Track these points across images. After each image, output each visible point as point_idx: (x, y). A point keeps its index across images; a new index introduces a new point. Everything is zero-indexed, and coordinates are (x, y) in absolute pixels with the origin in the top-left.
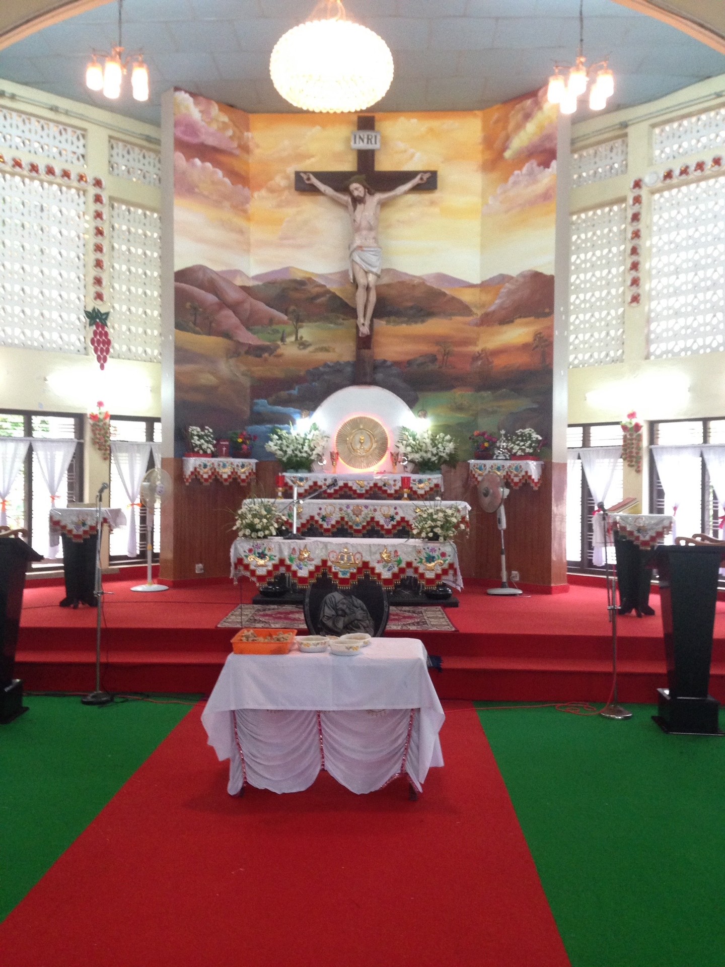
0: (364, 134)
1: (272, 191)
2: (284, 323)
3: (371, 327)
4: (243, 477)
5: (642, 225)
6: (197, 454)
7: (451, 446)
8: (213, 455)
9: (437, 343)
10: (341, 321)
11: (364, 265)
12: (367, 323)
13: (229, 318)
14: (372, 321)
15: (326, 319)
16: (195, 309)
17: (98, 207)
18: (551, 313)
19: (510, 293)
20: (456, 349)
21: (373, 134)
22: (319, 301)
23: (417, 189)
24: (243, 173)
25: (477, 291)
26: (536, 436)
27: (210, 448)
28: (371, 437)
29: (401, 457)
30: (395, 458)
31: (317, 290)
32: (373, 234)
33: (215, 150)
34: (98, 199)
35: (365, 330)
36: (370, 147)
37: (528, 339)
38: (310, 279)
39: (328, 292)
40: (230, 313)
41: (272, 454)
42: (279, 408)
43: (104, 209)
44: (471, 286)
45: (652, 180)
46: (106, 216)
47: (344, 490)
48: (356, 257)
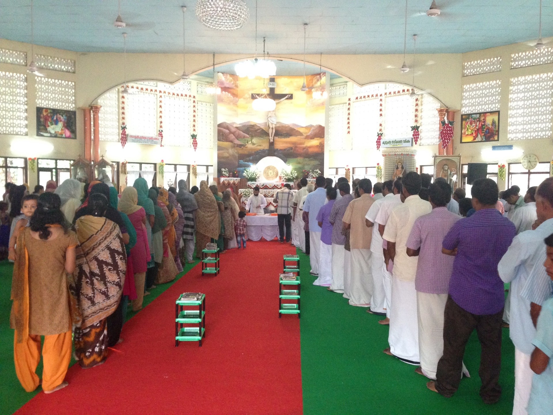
0: (272, 83)
1: (244, 99)
2: (248, 138)
3: (273, 139)
4: (236, 183)
5: (350, 112)
6: (224, 177)
7: (296, 174)
8: (228, 177)
9: (293, 144)
10: (264, 137)
11: (272, 122)
12: (272, 138)
13: (232, 137)
14: (274, 137)
15: (260, 137)
16: (223, 135)
17: (194, 104)
18: (324, 137)
19: (313, 130)
20: (298, 146)
21: (274, 83)
22: (258, 131)
23: (287, 99)
24: (236, 93)
25: (304, 129)
26: (319, 172)
27: (227, 175)
28: (273, 171)
29: (282, 177)
30: (280, 178)
31: (258, 128)
32: (274, 113)
33: (229, 88)
34: (194, 102)
35: (272, 141)
36: (273, 87)
37: (318, 144)
38: (256, 125)
39: (261, 128)
40: (232, 135)
41: (245, 176)
42: (246, 163)
43: (196, 104)
44: (303, 127)
45: (353, 99)
46: (196, 106)
47: (266, 187)
48: (269, 119)
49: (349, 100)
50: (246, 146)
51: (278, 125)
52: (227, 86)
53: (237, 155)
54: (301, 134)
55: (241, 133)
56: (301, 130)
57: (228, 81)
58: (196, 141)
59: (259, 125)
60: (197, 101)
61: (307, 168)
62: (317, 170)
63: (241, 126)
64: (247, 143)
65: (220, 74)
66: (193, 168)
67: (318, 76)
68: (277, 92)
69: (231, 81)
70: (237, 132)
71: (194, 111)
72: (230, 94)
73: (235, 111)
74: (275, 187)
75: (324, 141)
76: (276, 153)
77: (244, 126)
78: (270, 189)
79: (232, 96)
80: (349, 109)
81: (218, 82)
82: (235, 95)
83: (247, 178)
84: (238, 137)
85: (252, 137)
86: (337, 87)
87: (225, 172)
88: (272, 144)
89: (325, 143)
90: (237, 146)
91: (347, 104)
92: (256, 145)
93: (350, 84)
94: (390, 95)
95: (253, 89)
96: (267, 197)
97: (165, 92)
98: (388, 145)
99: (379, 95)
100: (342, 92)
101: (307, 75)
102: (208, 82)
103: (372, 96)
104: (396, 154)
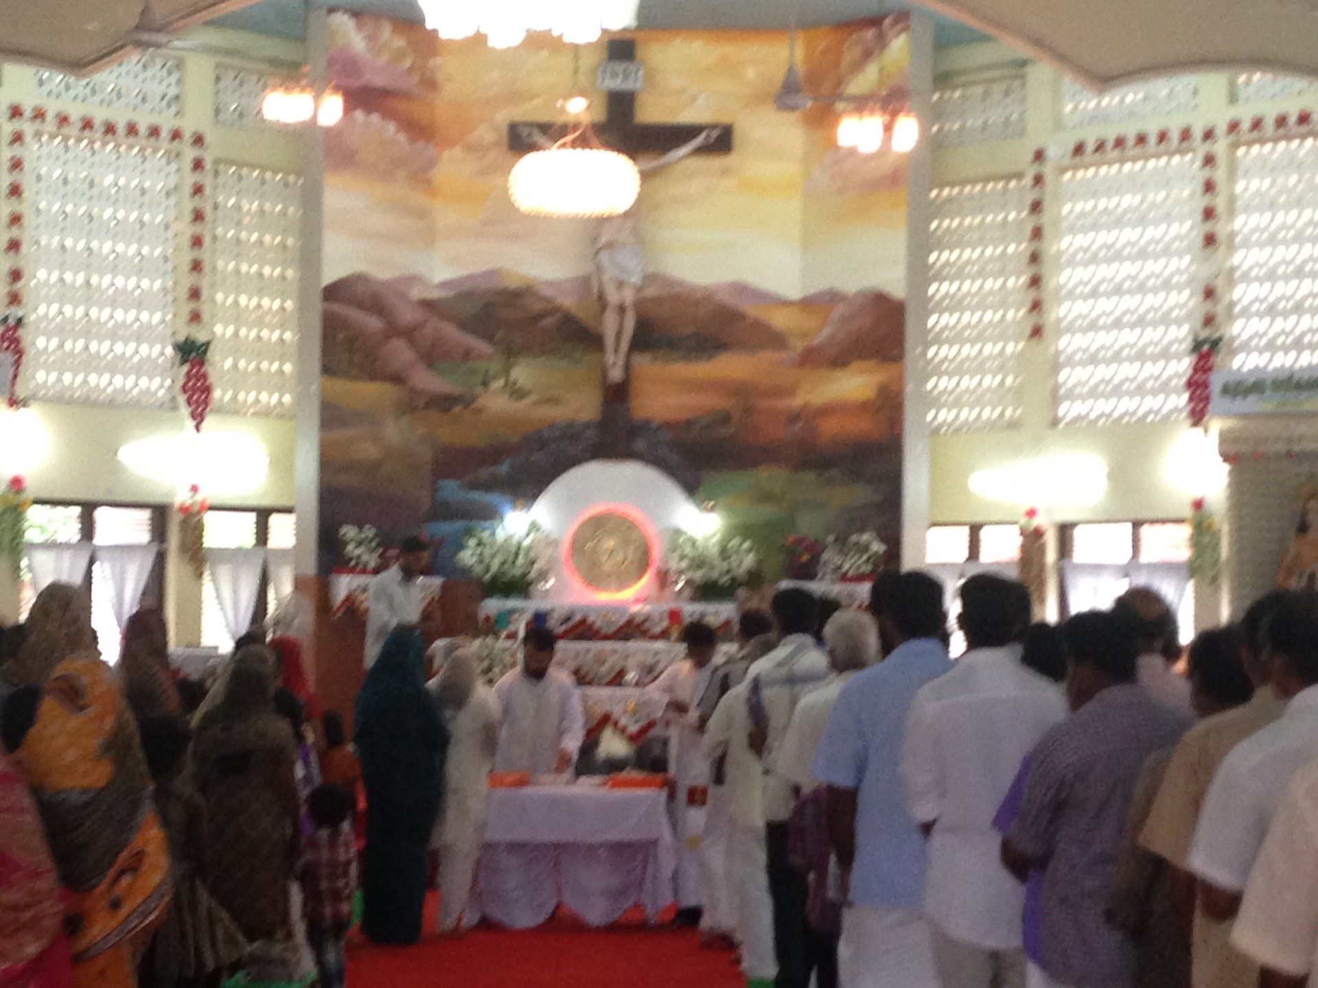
0: (620, 67)
2: (489, 359)
3: (627, 367)
6: (352, 571)
9: (733, 394)
10: (577, 356)
11: (617, 273)
12: (621, 362)
13: (400, 353)
14: (628, 357)
15: (555, 353)
16: (350, 342)
17: (198, 177)
18: (900, 356)
19: (844, 319)
20: (765, 404)
21: (632, 67)
22: (545, 322)
23: (700, 151)
24: (425, 121)
25: (795, 310)
26: (878, 547)
27: (372, 560)
29: (672, 576)
30: (663, 578)
31: (538, 307)
32: (630, 224)
33: (386, 92)
35: (616, 374)
36: (628, 86)
37: (869, 394)
38: (530, 288)
39: (557, 309)
40: (400, 343)
41: (466, 571)
42: (478, 496)
43: (207, 180)
44: (785, 303)
45: (1057, 151)
46: (208, 190)
47: (582, 629)
48: (604, 259)
49: (1039, 156)
50: (480, 402)
51: (650, 292)
52: (379, 81)
53: (425, 454)
54: (776, 340)
55: (451, 332)
56: (780, 320)
57: (384, 57)
58: (205, 377)
59: (548, 292)
60: (217, 161)
61: (808, 525)
62: (865, 537)
63: (451, 293)
64: (485, 384)
65: (342, 21)
66: (184, 523)
67: (870, 34)
68: (651, 112)
69: (400, 55)
70: (428, 331)
71: (198, 216)
72: (391, 127)
73: (422, 214)
74: (632, 629)
75: (900, 380)
76: (640, 444)
77: (467, 295)
78: (607, 637)
79: (402, 137)
80: (1036, 207)
81: (331, 62)
82: (419, 130)
83: (479, 581)
84: (432, 356)
85: (511, 353)
86: (970, 91)
87: (360, 544)
88: (617, 394)
89: (909, 388)
90: (427, 405)
91: (1028, 181)
92: (527, 401)
93: (1042, 72)
94: (1255, 134)
95: (515, 96)
96: (590, 683)
97: (39, 115)
98: (1252, 404)
99: (1198, 133)
100: (995, 116)
101: (808, 25)
102: (273, 62)
103: (1163, 137)
104: (1297, 448)
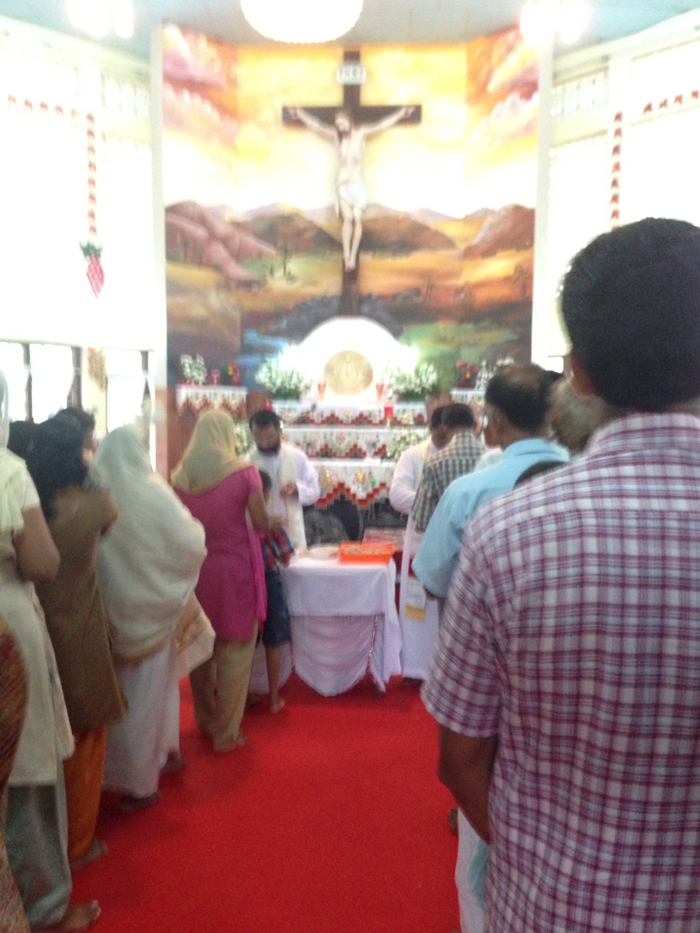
0: (351, 68)
1: (259, 124)
2: (274, 256)
3: (357, 261)
4: (235, 408)
5: (622, 158)
6: (189, 384)
7: (434, 377)
8: (205, 385)
9: (422, 277)
10: (327, 255)
11: (350, 200)
12: (353, 258)
13: (219, 252)
14: (357, 254)
15: (314, 253)
16: (185, 244)
17: (91, 141)
18: (531, 245)
19: (492, 226)
20: (440, 282)
21: (358, 68)
22: (307, 234)
24: (230, 106)
25: (461, 224)
27: (201, 378)
28: (357, 368)
29: (386, 388)
30: (380, 389)
32: (359, 168)
33: (204, 83)
34: (90, 133)
36: (356, 81)
37: (510, 271)
38: (297, 214)
39: (316, 226)
40: (219, 246)
41: (262, 386)
42: (269, 341)
43: (98, 144)
44: (454, 220)
45: (633, 112)
46: (99, 151)
47: (331, 420)
48: (343, 191)
49: (618, 117)
50: (268, 285)
54: (449, 243)
57: (203, 61)
58: (100, 268)
59: (309, 217)
60: (104, 133)
65: (172, 31)
66: (91, 358)
70: (237, 240)
73: (230, 166)
74: (362, 420)
75: (531, 261)
76: (366, 309)
77: (259, 218)
80: (616, 150)
81: (166, 58)
82: (227, 111)
83: (270, 391)
85: (286, 253)
87: (192, 367)
88: (351, 277)
89: (536, 267)
90: (238, 286)
91: (611, 132)
92: (299, 282)
100: (586, 98)
101: (470, 37)
